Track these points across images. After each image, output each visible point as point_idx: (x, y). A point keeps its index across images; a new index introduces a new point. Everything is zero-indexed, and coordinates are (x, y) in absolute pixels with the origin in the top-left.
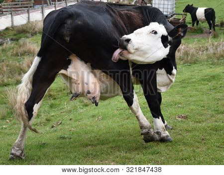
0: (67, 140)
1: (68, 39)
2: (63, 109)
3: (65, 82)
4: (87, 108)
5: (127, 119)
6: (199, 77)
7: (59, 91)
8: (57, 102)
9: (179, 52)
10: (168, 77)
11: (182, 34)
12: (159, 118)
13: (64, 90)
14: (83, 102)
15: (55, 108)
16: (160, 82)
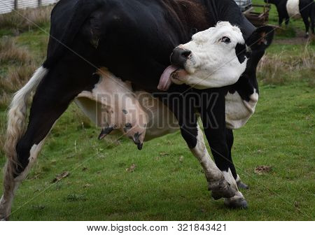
0: (80, 203)
1: (96, 42)
2: (70, 151)
4: (110, 151)
5: (176, 170)
6: (291, 106)
7: (65, 123)
8: (61, 140)
10: (244, 104)
11: (266, 43)
12: (227, 171)
13: (73, 121)
15: (58, 150)
16: (231, 113)
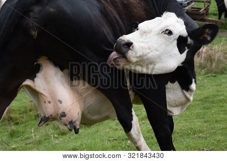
1: (35, 33)
2: (29, 138)
3: (32, 99)
4: (64, 137)
7: (24, 112)
8: (20, 128)
9: (198, 56)
10: (184, 93)
11: (209, 38)
13: (30, 110)
14: (58, 128)
15: (18, 137)
16: (172, 101)
